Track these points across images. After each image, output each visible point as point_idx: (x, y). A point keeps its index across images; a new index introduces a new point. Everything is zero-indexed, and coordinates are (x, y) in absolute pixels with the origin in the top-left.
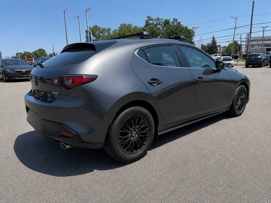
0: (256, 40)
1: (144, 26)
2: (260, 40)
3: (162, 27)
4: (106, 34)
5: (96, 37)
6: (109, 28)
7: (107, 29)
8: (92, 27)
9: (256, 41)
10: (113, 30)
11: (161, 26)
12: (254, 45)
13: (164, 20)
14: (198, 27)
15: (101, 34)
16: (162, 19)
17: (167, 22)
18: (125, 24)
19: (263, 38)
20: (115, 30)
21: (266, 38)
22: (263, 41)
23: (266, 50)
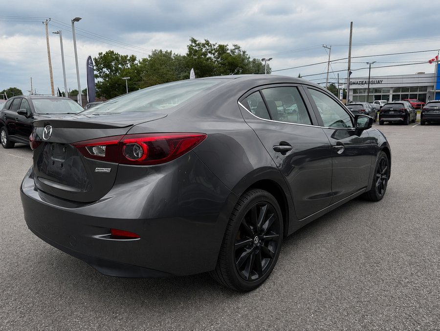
0: (360, 82)
1: (187, 54)
2: (366, 83)
3: (215, 57)
4: (129, 65)
5: (112, 71)
6: (133, 56)
7: (129, 57)
8: (104, 53)
9: (360, 84)
10: (141, 60)
11: (212, 56)
12: (357, 89)
13: (217, 46)
14: (271, 59)
15: (120, 66)
16: (214, 45)
17: (222, 49)
18: (161, 50)
19: (369, 79)
20: (144, 60)
21: (374, 80)
22: (369, 84)
23: (374, 98)
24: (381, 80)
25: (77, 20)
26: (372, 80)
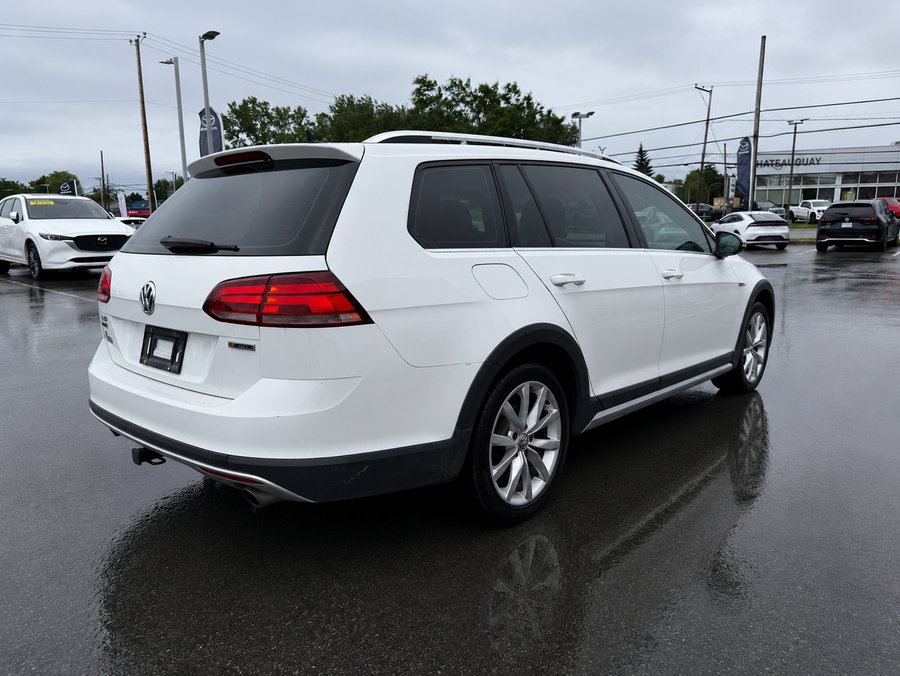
0: (772, 160)
2: (784, 164)
3: (472, 110)
4: (292, 127)
5: (257, 139)
7: (292, 110)
8: (239, 103)
9: (772, 165)
11: (467, 108)
12: (766, 176)
14: (592, 114)
15: (273, 129)
19: (793, 154)
21: (801, 157)
22: (792, 165)
23: (801, 195)
24: (818, 156)
25: (211, 35)
26: (798, 157)
